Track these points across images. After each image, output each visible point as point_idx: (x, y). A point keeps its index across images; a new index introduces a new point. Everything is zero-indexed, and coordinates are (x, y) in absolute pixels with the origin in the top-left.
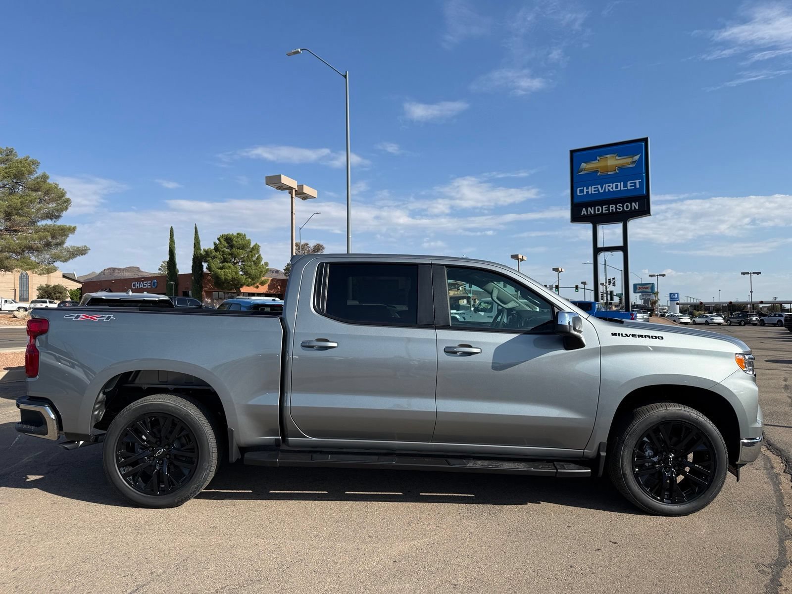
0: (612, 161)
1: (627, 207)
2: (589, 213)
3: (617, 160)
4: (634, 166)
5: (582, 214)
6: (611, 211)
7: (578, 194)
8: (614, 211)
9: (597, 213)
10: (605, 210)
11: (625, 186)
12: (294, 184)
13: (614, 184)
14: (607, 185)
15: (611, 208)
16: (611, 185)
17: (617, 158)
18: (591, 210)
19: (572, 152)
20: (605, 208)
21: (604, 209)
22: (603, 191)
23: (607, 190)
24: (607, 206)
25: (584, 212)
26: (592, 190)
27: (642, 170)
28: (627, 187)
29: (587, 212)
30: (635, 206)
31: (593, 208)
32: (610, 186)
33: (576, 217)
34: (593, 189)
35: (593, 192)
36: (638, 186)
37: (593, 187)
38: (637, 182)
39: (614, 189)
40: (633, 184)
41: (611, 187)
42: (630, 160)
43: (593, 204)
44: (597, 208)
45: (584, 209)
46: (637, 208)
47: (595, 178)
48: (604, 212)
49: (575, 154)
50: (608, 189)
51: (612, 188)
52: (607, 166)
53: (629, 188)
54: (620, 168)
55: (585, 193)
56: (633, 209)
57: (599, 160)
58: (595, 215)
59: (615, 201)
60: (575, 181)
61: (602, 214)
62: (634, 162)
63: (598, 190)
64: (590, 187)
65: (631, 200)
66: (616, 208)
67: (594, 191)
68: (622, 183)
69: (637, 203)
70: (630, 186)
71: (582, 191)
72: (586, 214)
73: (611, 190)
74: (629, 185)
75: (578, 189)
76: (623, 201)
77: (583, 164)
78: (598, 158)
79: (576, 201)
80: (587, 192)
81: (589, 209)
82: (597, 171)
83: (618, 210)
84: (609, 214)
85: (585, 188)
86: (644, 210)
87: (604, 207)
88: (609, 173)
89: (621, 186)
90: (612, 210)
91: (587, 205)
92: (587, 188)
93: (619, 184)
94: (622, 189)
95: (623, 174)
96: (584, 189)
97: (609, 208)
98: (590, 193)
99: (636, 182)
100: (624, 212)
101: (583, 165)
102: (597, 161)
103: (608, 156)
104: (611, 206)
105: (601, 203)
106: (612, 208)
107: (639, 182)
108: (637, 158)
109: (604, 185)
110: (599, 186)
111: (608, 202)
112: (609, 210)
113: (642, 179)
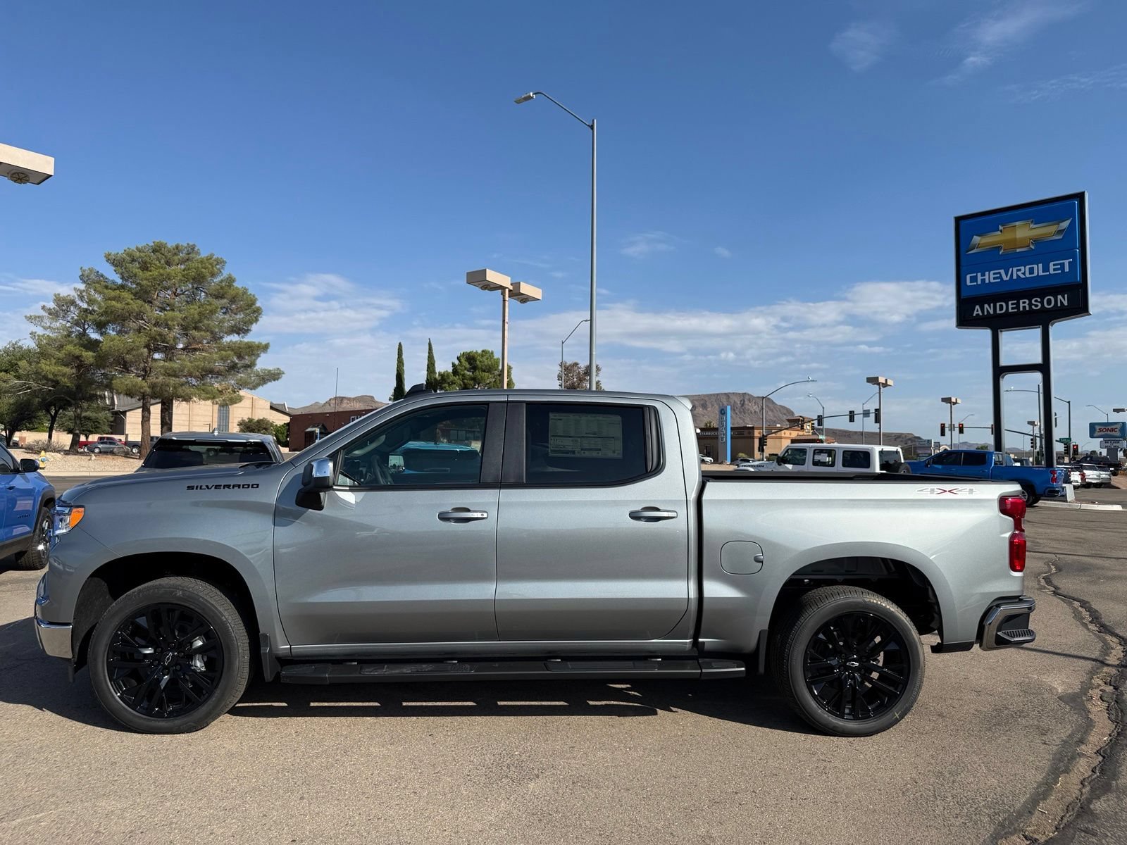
0: (1024, 232)
1: (1049, 302)
2: (986, 313)
3: (1032, 229)
4: (1061, 237)
5: (974, 315)
6: (1021, 309)
7: (968, 283)
8: (1027, 309)
9: (998, 312)
10: (1012, 308)
11: (1046, 269)
12: (506, 281)
13: (1028, 267)
14: (1015, 269)
15: (1021, 305)
16: (1022, 268)
17: (1032, 226)
18: (989, 309)
19: (958, 219)
20: (1012, 304)
21: (1010, 306)
22: (1008, 279)
23: (1015, 277)
24: (1015, 302)
25: (977, 311)
26: (990, 277)
27: (1075, 244)
28: (1049, 271)
29: (983, 312)
30: (1063, 300)
31: (992, 305)
32: (1020, 270)
33: (965, 318)
34: (992, 276)
35: (992, 281)
36: (1067, 269)
37: (992, 272)
38: (1066, 262)
39: (1028, 275)
40: (1059, 266)
41: (1022, 272)
42: (1054, 229)
43: (993, 299)
44: (998, 304)
45: (977, 307)
46: (1066, 303)
47: (995, 258)
48: (1010, 310)
49: (963, 223)
50: (1017, 275)
51: (1024, 274)
52: (1015, 239)
53: (1052, 272)
54: (1036, 241)
55: (979, 282)
56: (1059, 305)
57: (1001, 231)
58: (996, 316)
59: (1029, 294)
60: (963, 262)
61: (1007, 314)
62: (1060, 232)
63: (1001, 277)
64: (987, 273)
65: (1056, 291)
66: (1030, 304)
67: (994, 278)
68: (1040, 265)
69: (1066, 296)
70: (1054, 270)
71: (974, 279)
72: (981, 314)
73: (1023, 276)
74: (1052, 267)
75: (968, 277)
76: (1042, 292)
77: (975, 237)
78: (1001, 228)
79: (964, 294)
80: (983, 280)
81: (986, 306)
82: (999, 248)
83: (1033, 307)
84: (1019, 313)
85: (979, 274)
86: (1079, 307)
87: (1010, 303)
88: (1018, 250)
89: (1038, 270)
90: (1024, 307)
91: (982, 300)
92: (983, 275)
93: (1035, 266)
94: (1041, 273)
95: (1041, 251)
96: (977, 275)
97: (1018, 304)
98: (987, 281)
99: (1064, 263)
100: (1043, 309)
101: (976, 239)
102: (999, 233)
103: (1017, 223)
104: (1021, 301)
105: (1006, 297)
106: (1024, 304)
107: (1069, 262)
108: (1065, 224)
109: (1011, 269)
110: (1002, 271)
111: (1017, 295)
112: (1018, 307)
113: (1074, 258)
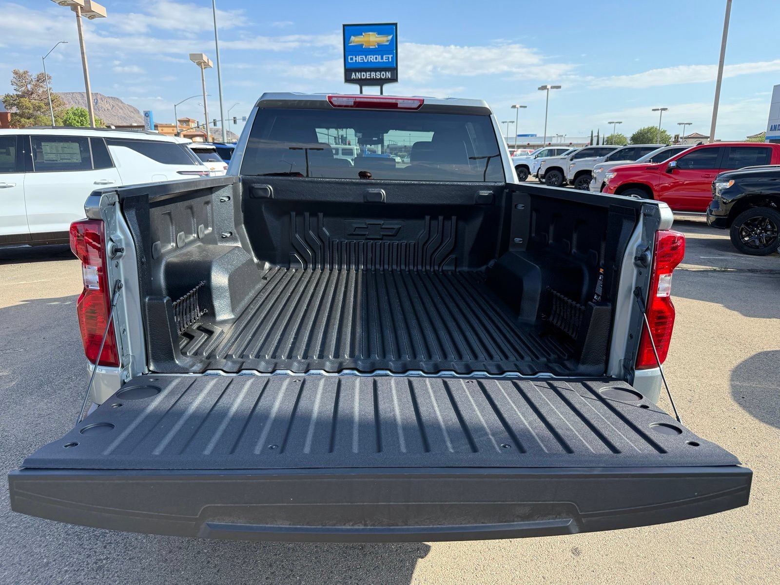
0: (373, 38)
1: (383, 75)
2: (357, 77)
4: (388, 43)
5: (352, 78)
7: (349, 61)
8: (375, 77)
9: (362, 77)
11: (382, 58)
13: (375, 56)
14: (370, 57)
16: (372, 56)
17: (377, 36)
18: (358, 75)
19: (344, 26)
21: (367, 75)
22: (366, 61)
23: (369, 61)
24: (369, 73)
25: (353, 76)
27: (392, 48)
30: (389, 75)
31: (360, 73)
32: (371, 57)
33: (348, 79)
34: (360, 59)
35: (360, 61)
36: (390, 60)
37: (360, 57)
38: (390, 56)
39: (375, 61)
41: (372, 58)
42: (385, 39)
43: (360, 70)
44: (362, 73)
45: (353, 74)
46: (390, 77)
47: (360, 50)
48: (367, 77)
49: (347, 28)
50: (371, 60)
51: (373, 59)
52: (370, 41)
53: (384, 60)
54: (379, 44)
55: (354, 61)
56: (387, 77)
57: (364, 36)
58: (361, 80)
59: (376, 70)
60: (346, 50)
61: (366, 79)
62: (388, 41)
63: (363, 60)
64: (357, 57)
65: (386, 70)
66: (376, 75)
67: (361, 60)
68: (380, 56)
69: (390, 73)
70: (386, 59)
71: (352, 59)
72: (355, 78)
73: (373, 61)
74: (384, 58)
75: (349, 57)
76: (380, 70)
77: (352, 36)
78: (363, 34)
79: (348, 66)
80: (356, 60)
81: (357, 73)
82: (362, 45)
83: (377, 77)
84: (371, 79)
85: (354, 57)
86: (394, 79)
87: (367, 73)
88: (371, 47)
89: (379, 57)
90: (373, 77)
91: (356, 70)
92: (356, 57)
93: (378, 56)
94: (380, 61)
95: (381, 50)
97: (371, 74)
98: (357, 61)
100: (381, 79)
101: (353, 38)
102: (362, 37)
103: (371, 33)
104: (372, 73)
105: (366, 70)
106: (373, 75)
108: (390, 37)
109: (368, 56)
110: (364, 57)
111: (371, 70)
112: (371, 76)
113: (393, 56)
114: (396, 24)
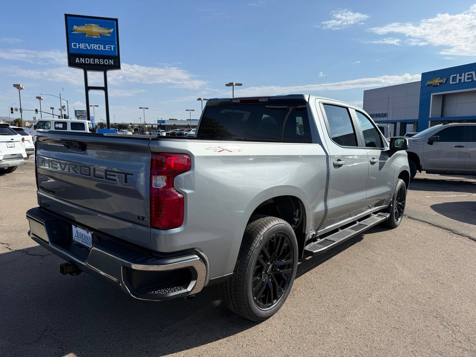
0: (95, 29)
1: (106, 62)
2: (81, 62)
3: (99, 29)
4: (110, 35)
5: (76, 62)
6: (96, 63)
7: (73, 47)
8: (98, 63)
9: (86, 62)
10: (92, 62)
11: (105, 48)
13: (97, 45)
14: (92, 45)
15: (96, 61)
16: (95, 45)
17: (99, 27)
18: (82, 60)
19: (66, 15)
20: (92, 60)
21: (91, 61)
22: (90, 48)
23: (93, 48)
24: (93, 59)
25: (77, 60)
26: (82, 46)
27: (115, 39)
28: (106, 49)
29: (80, 61)
30: (112, 62)
31: (84, 59)
32: (94, 46)
33: (72, 63)
35: (83, 48)
36: (113, 50)
37: (83, 44)
38: (112, 46)
39: (98, 49)
40: (110, 48)
41: (95, 47)
42: (107, 31)
43: (84, 56)
44: (86, 59)
45: (77, 59)
46: (113, 64)
47: (82, 38)
48: (91, 63)
49: (68, 18)
50: (94, 48)
51: (96, 48)
52: (92, 32)
53: (107, 49)
54: (101, 35)
55: (78, 48)
56: (110, 64)
57: (86, 26)
58: (85, 64)
59: (99, 57)
60: (69, 37)
61: (90, 64)
62: (109, 33)
63: (87, 47)
64: (81, 44)
65: (109, 58)
66: (99, 61)
68: (102, 45)
69: (113, 60)
70: (108, 49)
71: (75, 46)
72: (79, 62)
73: (96, 49)
74: (107, 48)
75: (72, 44)
76: (104, 57)
77: (75, 26)
78: (86, 25)
79: (72, 52)
80: (79, 47)
81: (81, 59)
82: (85, 34)
83: (100, 63)
84: (95, 65)
85: (77, 44)
86: (117, 66)
87: (91, 59)
88: (94, 37)
89: (102, 47)
90: (97, 62)
91: (80, 56)
92: (79, 44)
93: (100, 45)
94: (103, 49)
95: (102, 40)
96: (76, 44)
97: (94, 60)
98: (81, 48)
99: (111, 47)
100: (104, 65)
101: (75, 27)
103: (93, 25)
104: (96, 59)
105: (90, 56)
106: (97, 61)
107: (113, 47)
108: (111, 30)
109: (91, 45)
110: (87, 45)
111: (94, 57)
112: (94, 62)
113: (115, 46)
114: (116, 20)
